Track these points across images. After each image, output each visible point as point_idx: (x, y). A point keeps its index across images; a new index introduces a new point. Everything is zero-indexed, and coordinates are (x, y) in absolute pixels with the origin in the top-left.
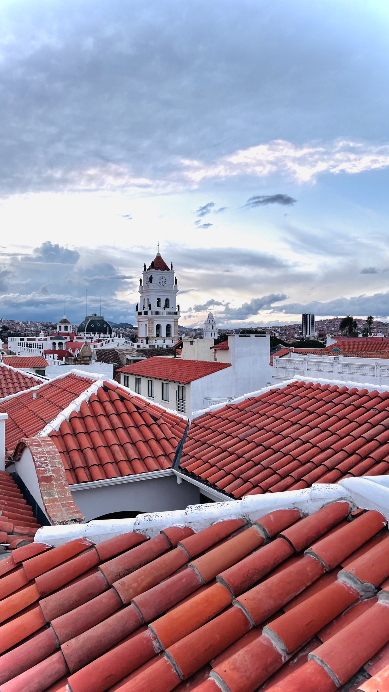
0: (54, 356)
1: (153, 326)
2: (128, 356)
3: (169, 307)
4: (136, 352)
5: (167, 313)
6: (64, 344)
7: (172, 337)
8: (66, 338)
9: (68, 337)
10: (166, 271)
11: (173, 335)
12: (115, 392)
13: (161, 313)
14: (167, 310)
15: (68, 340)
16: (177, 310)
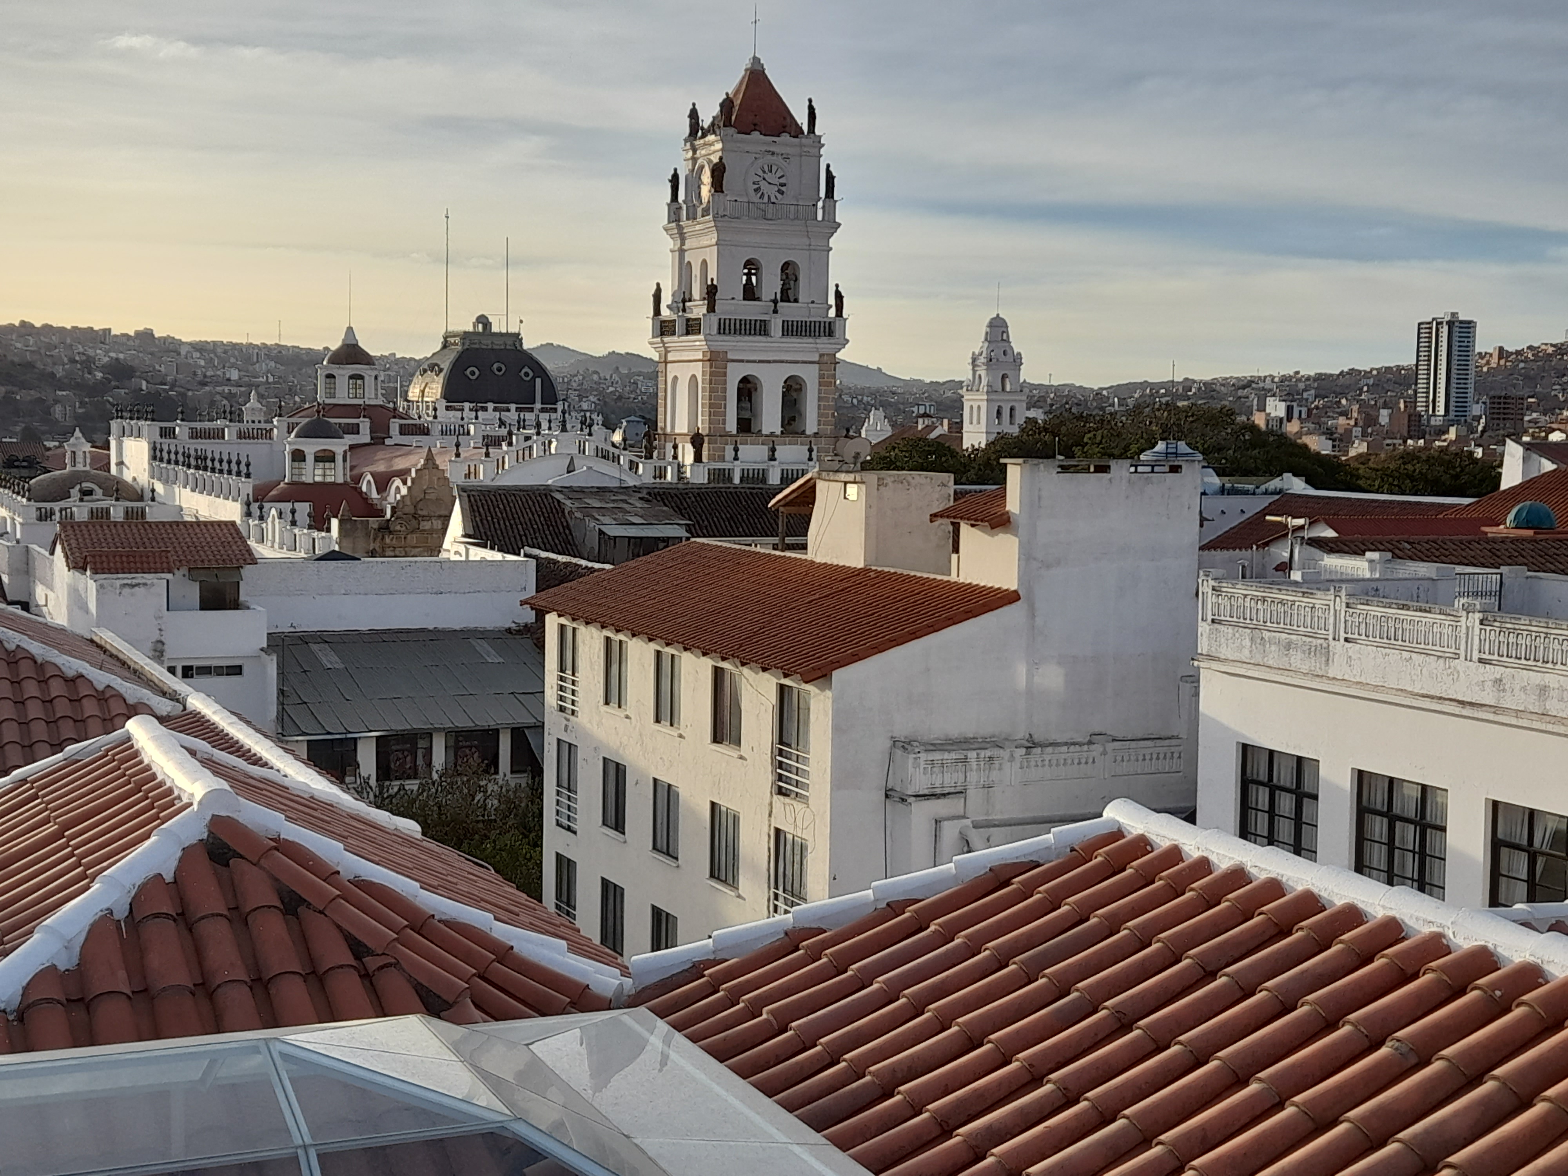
0: (293, 512)
1: (725, 382)
2: (606, 520)
3: (796, 301)
4: (639, 504)
5: (791, 329)
6: (339, 459)
7: (808, 432)
8: (355, 430)
9: (365, 425)
10: (785, 138)
11: (811, 426)
12: (261, 868)
13: (761, 329)
14: (790, 312)
15: (364, 437)
16: (832, 313)
